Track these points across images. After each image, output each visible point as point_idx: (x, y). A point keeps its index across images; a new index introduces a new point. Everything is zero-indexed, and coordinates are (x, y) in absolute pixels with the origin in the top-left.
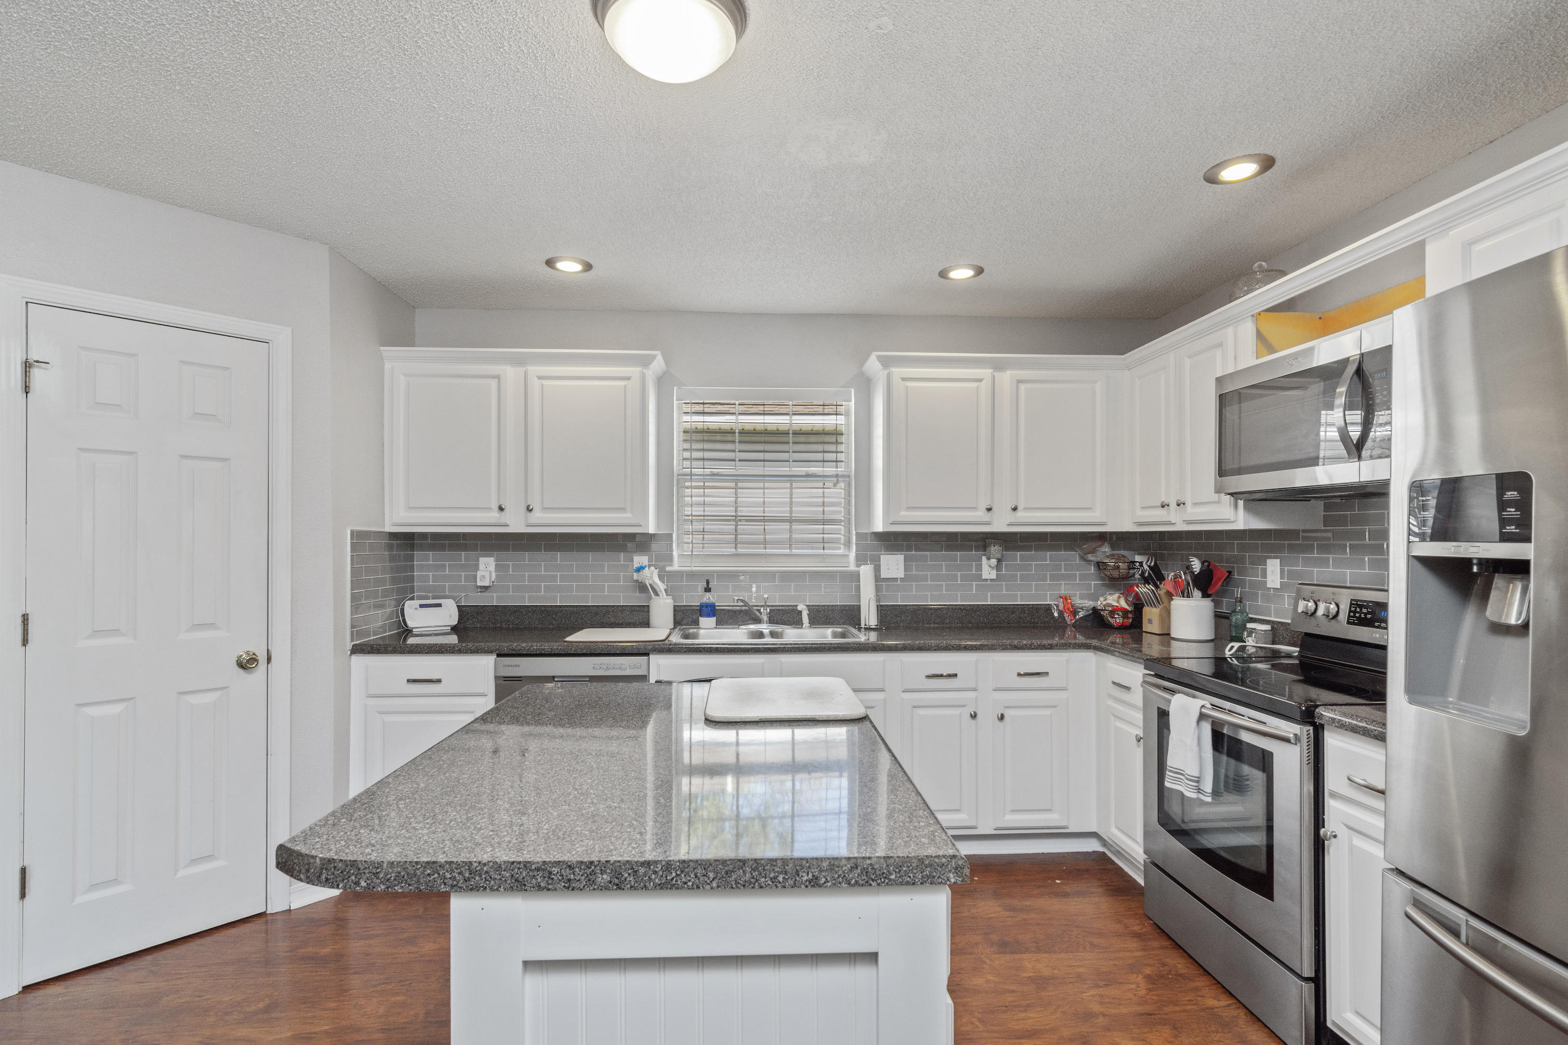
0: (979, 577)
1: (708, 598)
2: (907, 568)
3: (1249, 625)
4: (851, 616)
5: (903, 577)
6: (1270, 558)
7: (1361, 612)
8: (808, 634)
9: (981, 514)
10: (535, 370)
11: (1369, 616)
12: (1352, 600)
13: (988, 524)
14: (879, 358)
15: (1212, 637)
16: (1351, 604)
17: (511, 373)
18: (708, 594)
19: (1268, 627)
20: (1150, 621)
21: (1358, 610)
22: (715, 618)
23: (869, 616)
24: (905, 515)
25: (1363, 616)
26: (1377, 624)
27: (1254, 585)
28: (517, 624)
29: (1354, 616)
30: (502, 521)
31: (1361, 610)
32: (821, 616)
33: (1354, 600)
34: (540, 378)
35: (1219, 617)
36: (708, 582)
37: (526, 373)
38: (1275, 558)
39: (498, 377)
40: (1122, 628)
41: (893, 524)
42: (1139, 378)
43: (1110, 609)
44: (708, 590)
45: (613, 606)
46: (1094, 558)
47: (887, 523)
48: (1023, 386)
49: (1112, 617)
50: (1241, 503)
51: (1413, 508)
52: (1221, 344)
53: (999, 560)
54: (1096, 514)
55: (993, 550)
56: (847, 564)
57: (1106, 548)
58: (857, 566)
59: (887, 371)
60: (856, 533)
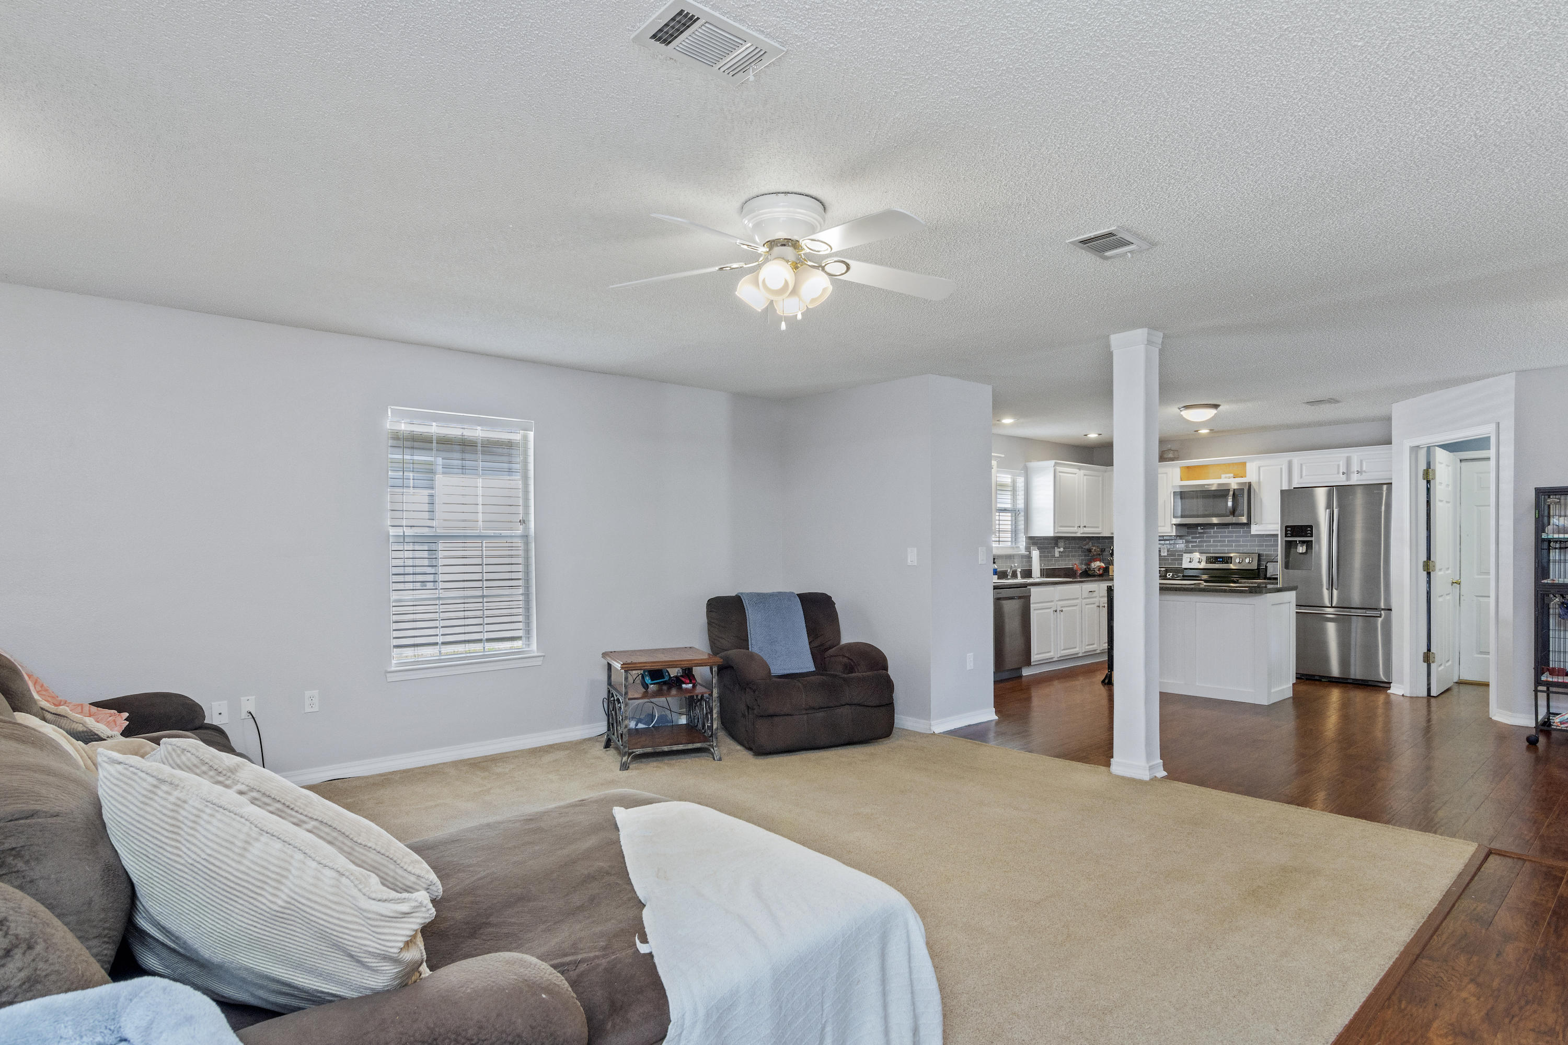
0: (1055, 557)
2: (1045, 553)
9: (1075, 529)
11: (1214, 561)
12: (1205, 557)
14: (1055, 463)
19: (1164, 569)
25: (1212, 561)
26: (1216, 563)
29: (1208, 562)
33: (1208, 557)
40: (1100, 575)
41: (1057, 533)
46: (1087, 547)
47: (1055, 533)
48: (1085, 477)
49: (1099, 571)
50: (1174, 527)
51: (1286, 531)
52: (1166, 473)
53: (1064, 548)
54: (1100, 529)
55: (1061, 543)
56: (1020, 551)
57: (1090, 544)
58: (1026, 551)
59: (1054, 468)
60: (1026, 537)
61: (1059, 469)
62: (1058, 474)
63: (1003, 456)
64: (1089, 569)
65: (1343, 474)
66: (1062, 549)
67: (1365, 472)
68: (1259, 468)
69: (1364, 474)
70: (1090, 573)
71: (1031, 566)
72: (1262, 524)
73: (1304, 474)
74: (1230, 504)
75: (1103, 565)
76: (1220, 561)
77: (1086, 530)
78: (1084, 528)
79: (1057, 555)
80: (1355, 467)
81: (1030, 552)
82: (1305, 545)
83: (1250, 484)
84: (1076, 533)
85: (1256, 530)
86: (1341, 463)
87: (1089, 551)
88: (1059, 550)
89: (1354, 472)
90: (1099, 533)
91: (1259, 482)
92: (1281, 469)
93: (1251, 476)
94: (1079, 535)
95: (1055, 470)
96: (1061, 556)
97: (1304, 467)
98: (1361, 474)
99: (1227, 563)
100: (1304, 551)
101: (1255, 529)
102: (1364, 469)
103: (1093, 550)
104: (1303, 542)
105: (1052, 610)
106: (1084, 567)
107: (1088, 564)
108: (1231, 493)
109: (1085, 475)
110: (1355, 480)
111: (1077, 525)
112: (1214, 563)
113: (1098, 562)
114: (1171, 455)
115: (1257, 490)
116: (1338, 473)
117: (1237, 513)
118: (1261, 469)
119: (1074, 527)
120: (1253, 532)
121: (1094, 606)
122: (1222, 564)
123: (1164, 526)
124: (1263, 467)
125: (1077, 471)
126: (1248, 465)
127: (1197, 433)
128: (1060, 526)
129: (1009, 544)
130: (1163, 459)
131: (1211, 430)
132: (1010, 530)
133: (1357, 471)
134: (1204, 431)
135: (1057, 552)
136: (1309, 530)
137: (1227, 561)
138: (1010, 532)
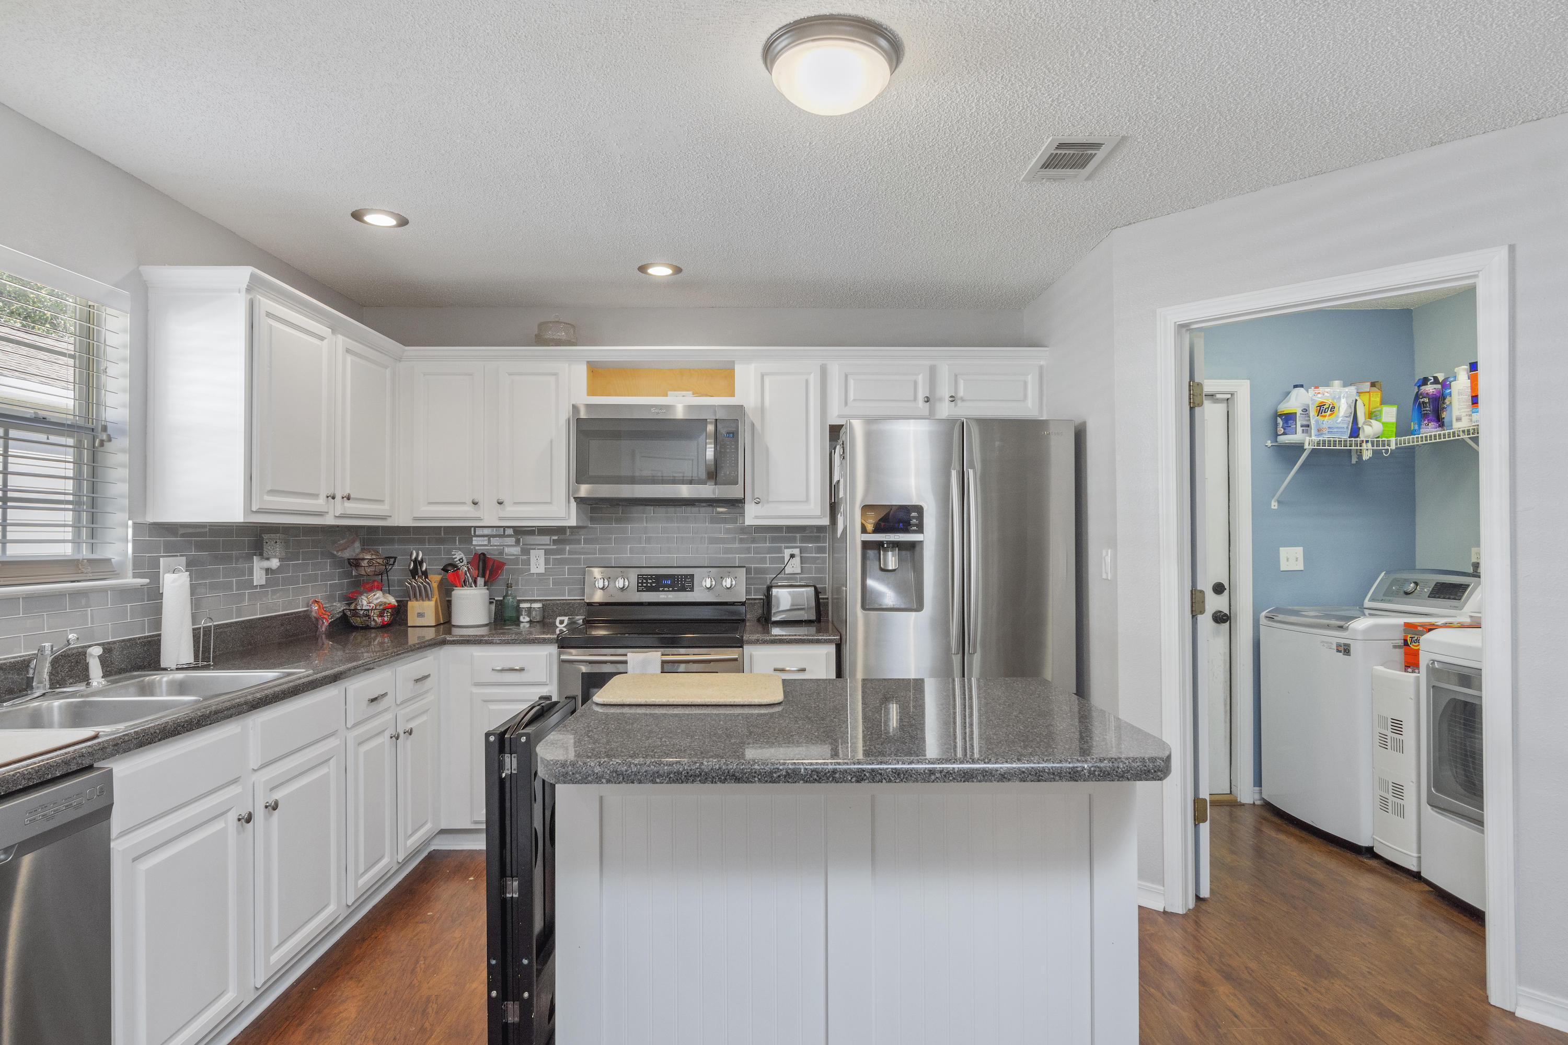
0: (250, 584)
3: (522, 605)
4: (139, 654)
6: (534, 549)
7: (647, 583)
9: (319, 503)
11: (654, 585)
12: (638, 575)
16: (638, 578)
20: (420, 615)
21: (644, 581)
23: (180, 649)
24: (268, 501)
25: (649, 585)
26: (661, 589)
29: (642, 586)
31: (647, 581)
33: (641, 575)
35: (494, 601)
38: (540, 549)
40: (384, 627)
41: (258, 512)
42: (424, 375)
43: (379, 607)
46: (347, 554)
47: (248, 510)
48: (349, 358)
49: (378, 615)
50: (574, 504)
51: (864, 518)
52: (555, 374)
53: (281, 560)
56: (115, 574)
57: (357, 544)
58: (135, 576)
59: (249, 297)
60: (134, 523)
61: (266, 304)
62: (264, 323)
64: (355, 612)
66: (274, 563)
67: (963, 400)
68: (762, 376)
70: (356, 621)
71: (157, 623)
72: (768, 502)
73: (851, 396)
74: (710, 453)
75: (392, 600)
76: (668, 586)
77: (352, 507)
78: (347, 504)
79: (259, 577)
80: (944, 391)
81: (155, 578)
82: (897, 551)
83: (744, 411)
84: (320, 514)
85: (757, 517)
86: (920, 378)
87: (355, 563)
88: (266, 564)
89: (943, 400)
90: (384, 518)
91: (762, 409)
92: (806, 381)
93: (744, 393)
94: (329, 520)
95: (251, 306)
96: (269, 583)
97: (851, 382)
99: (683, 589)
101: (753, 515)
102: (961, 393)
103: (365, 563)
105: (232, 816)
106: (339, 607)
107: (350, 599)
108: (712, 428)
109: (347, 351)
111: (326, 495)
112: (655, 589)
113: (379, 594)
114: (562, 335)
115: (758, 426)
116: (915, 399)
117: (721, 475)
118: (767, 380)
119: (315, 496)
120: (747, 520)
121: (385, 738)
122: (674, 591)
123: (550, 503)
124: (768, 374)
125: (324, 330)
126: (738, 368)
127: (643, 275)
128: (272, 492)
129: (66, 550)
130: (540, 340)
131: (678, 270)
132: (70, 498)
133: (952, 397)
134: (660, 271)
135: (259, 570)
136: (914, 518)
137: (683, 586)
138: (71, 507)
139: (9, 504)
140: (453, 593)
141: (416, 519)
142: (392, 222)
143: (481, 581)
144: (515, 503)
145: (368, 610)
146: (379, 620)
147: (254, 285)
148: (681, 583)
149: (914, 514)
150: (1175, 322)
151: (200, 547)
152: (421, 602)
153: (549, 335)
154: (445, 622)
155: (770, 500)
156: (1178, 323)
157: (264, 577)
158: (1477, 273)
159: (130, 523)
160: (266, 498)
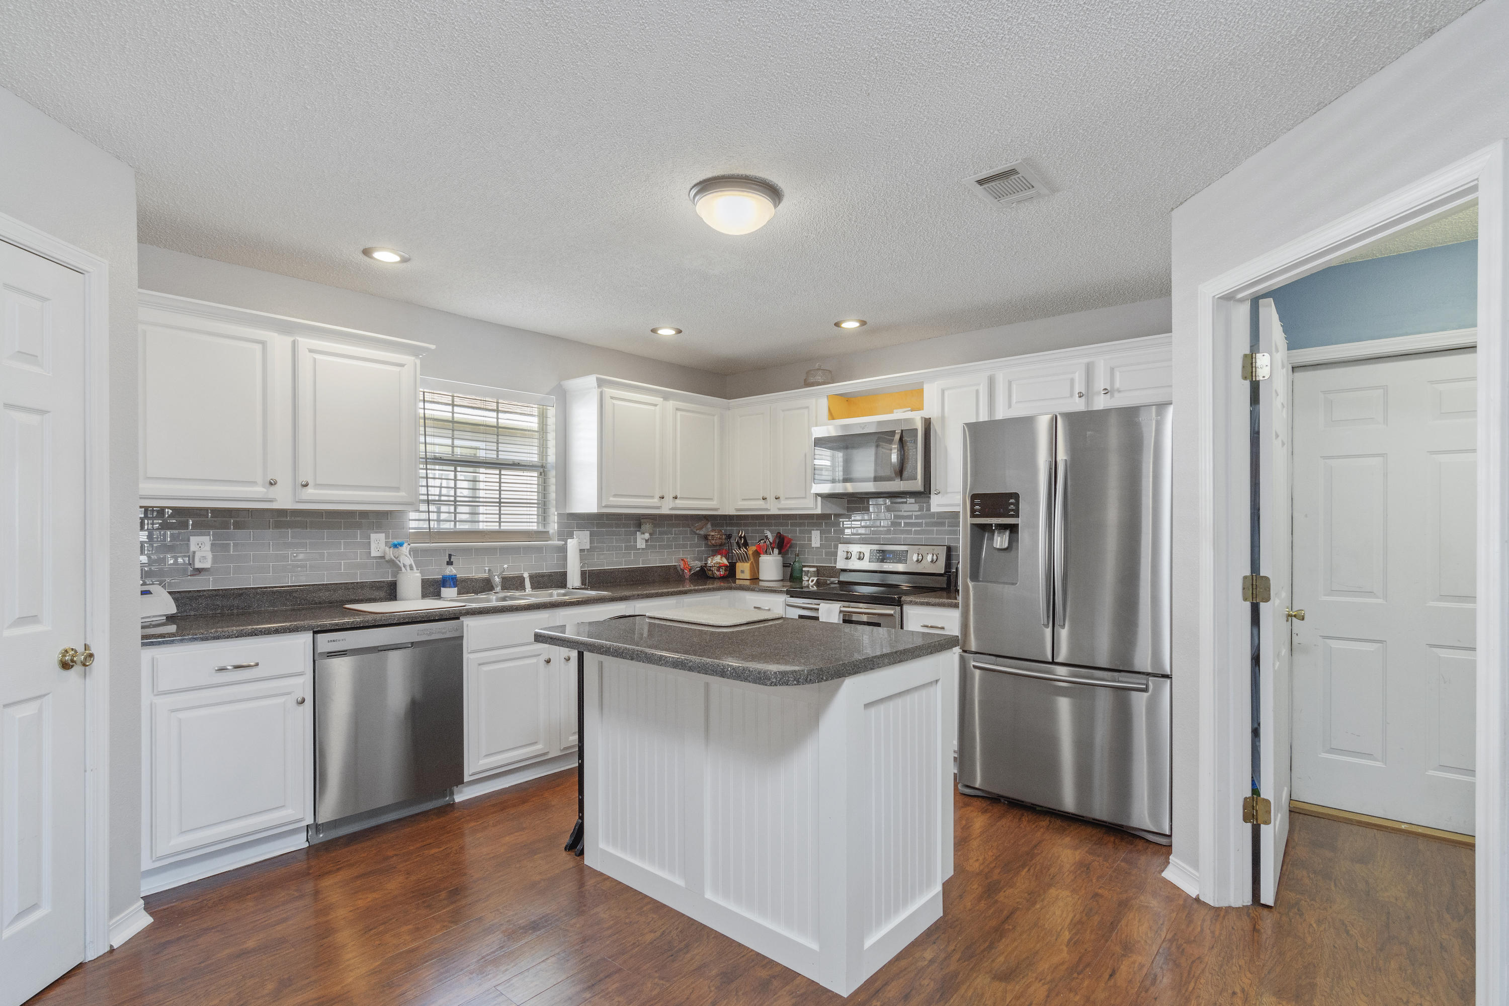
0: (634, 548)
1: (450, 571)
2: (591, 542)
3: (804, 569)
4: (559, 580)
5: (589, 548)
6: (814, 530)
7: (880, 556)
8: (529, 596)
9: (655, 501)
10: (305, 342)
13: (658, 508)
14: (598, 379)
15: (782, 578)
17: (279, 343)
18: (450, 566)
19: (814, 569)
20: (742, 572)
22: (456, 589)
23: (574, 579)
24: (613, 500)
27: (802, 546)
28: (242, 608)
30: (271, 496)
32: (541, 582)
34: (311, 351)
35: (785, 565)
36: (450, 556)
37: (294, 342)
38: (817, 530)
39: (263, 343)
40: (722, 578)
41: (606, 507)
43: (718, 565)
44: (450, 563)
45: (352, 583)
46: (702, 532)
47: (600, 506)
48: (679, 413)
49: (718, 570)
50: (819, 499)
51: (973, 504)
52: (807, 407)
53: (651, 534)
54: (715, 503)
55: (647, 527)
56: (549, 539)
57: (709, 526)
58: (559, 540)
59: (600, 390)
60: (558, 514)
61: (609, 391)
62: (608, 402)
63: (433, 347)
65: (1081, 395)
66: (647, 536)
67: (1119, 391)
68: (943, 391)
69: (1116, 395)
70: (707, 574)
72: (947, 493)
73: (1015, 399)
74: (894, 458)
75: (725, 561)
76: (890, 558)
77: (682, 503)
78: (677, 501)
79: (640, 544)
80: (1101, 383)
81: (566, 541)
82: (1008, 533)
83: (928, 423)
85: (938, 505)
86: (1077, 376)
87: (706, 538)
88: (643, 537)
89: (1099, 393)
90: (716, 510)
91: (943, 418)
92: (977, 391)
93: (931, 409)
95: (601, 395)
96: (648, 548)
97: (1014, 387)
98: (1112, 396)
100: (1006, 545)
101: (935, 503)
102: (1117, 385)
103: (713, 537)
104: (1003, 527)
105: (542, 658)
106: (699, 564)
107: (704, 560)
108: (897, 437)
109: (677, 409)
110: (1101, 403)
111: (657, 496)
112: (881, 561)
113: (717, 557)
114: (819, 379)
116: (1072, 395)
117: (905, 474)
118: (946, 393)
119: (652, 497)
120: (934, 509)
122: (893, 562)
123: (805, 498)
124: (948, 389)
125: (658, 400)
126: (926, 387)
127: (839, 328)
128: (615, 496)
129: (534, 527)
130: (808, 384)
131: (863, 323)
132: (536, 501)
133: (1105, 389)
134: (851, 325)
135: (641, 541)
136: (1012, 504)
137: (900, 559)
138: (536, 505)
139: (502, 505)
140: (760, 558)
141: (737, 510)
142: (672, 332)
143: (776, 551)
144: (786, 498)
145: (710, 567)
146: (718, 573)
147: (601, 383)
148: (899, 557)
149: (1012, 501)
150: (1214, 296)
151: (599, 525)
152: (743, 563)
153: (812, 380)
154: (755, 579)
155: (948, 491)
156: (1217, 297)
157: (645, 544)
158: (1476, 182)
159: (556, 513)
160: (611, 499)
